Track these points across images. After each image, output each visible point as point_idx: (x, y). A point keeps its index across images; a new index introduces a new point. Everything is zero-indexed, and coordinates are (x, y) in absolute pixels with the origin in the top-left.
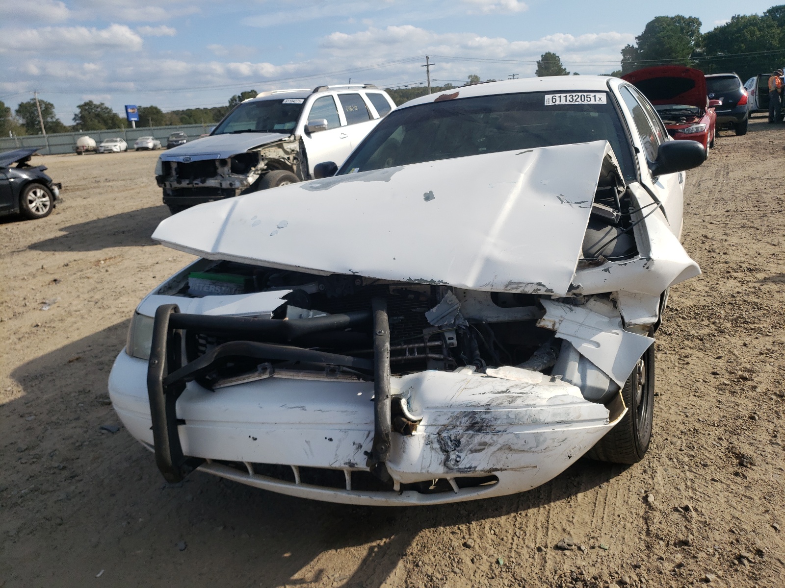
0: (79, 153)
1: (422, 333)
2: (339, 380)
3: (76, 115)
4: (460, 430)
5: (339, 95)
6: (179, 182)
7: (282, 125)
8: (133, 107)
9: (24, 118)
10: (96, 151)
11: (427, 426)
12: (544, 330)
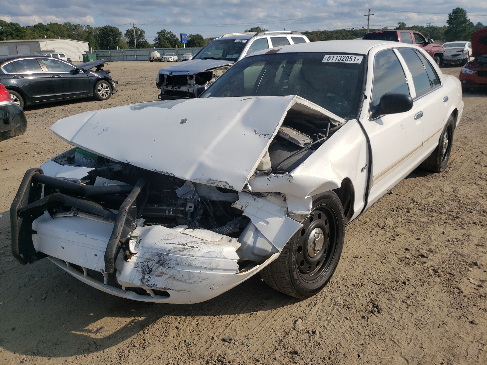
0: (151, 61)
1: (177, 201)
2: (110, 223)
3: (156, 38)
4: (153, 263)
5: (271, 38)
6: (167, 87)
7: (231, 56)
8: (185, 35)
9: (128, 39)
10: (160, 60)
11: (139, 257)
12: (235, 209)
